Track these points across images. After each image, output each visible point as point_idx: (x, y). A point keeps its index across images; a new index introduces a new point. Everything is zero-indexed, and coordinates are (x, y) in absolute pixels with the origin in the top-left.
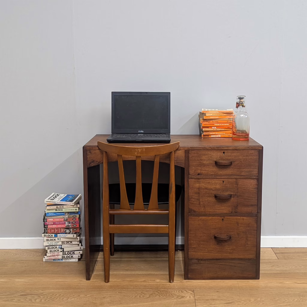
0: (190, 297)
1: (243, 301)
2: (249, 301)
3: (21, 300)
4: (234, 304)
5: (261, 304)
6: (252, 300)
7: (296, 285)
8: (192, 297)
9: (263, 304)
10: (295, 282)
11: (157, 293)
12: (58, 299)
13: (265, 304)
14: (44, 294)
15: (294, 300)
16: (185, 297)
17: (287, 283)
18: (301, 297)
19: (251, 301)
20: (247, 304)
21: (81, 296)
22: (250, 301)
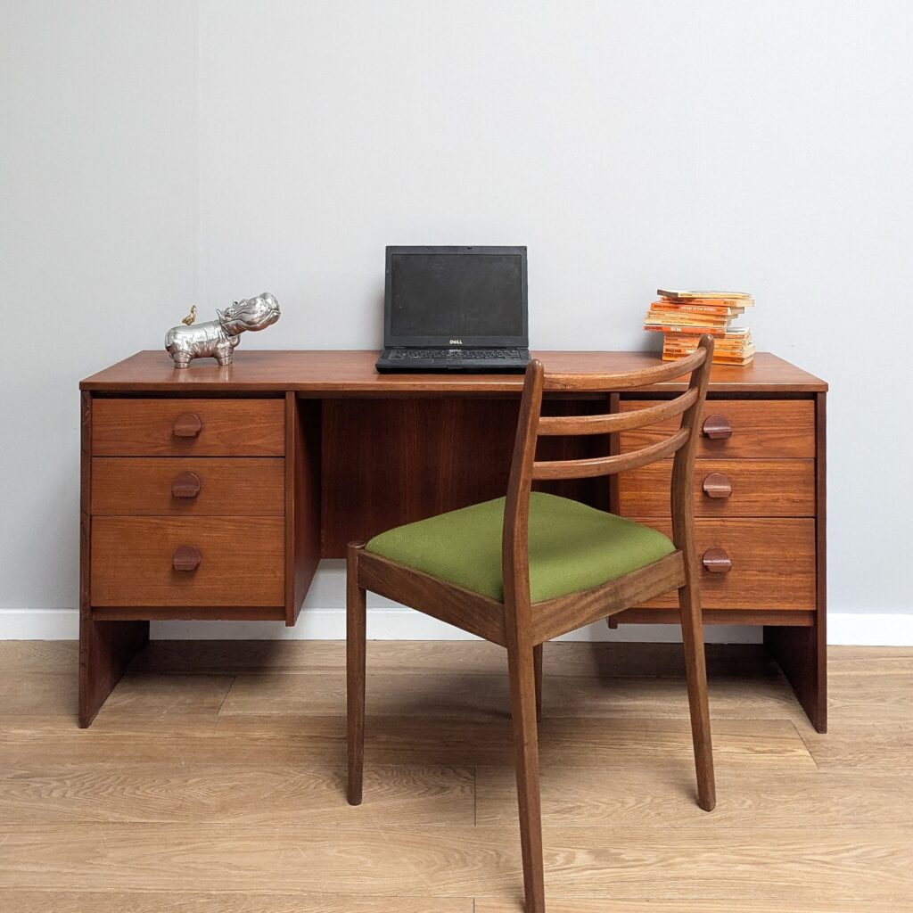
0: (462, 791)
1: (604, 803)
2: (620, 805)
3: (13, 792)
4: (578, 814)
5: (653, 814)
6: (631, 801)
7: (754, 757)
8: (467, 789)
9: (659, 814)
10: (748, 749)
11: (376, 776)
12: (110, 790)
13: (663, 815)
14: (77, 774)
15: (744, 802)
16: (449, 788)
17: (727, 749)
18: (762, 795)
19: (627, 807)
20: (614, 816)
21: (174, 781)
22: (623, 806)
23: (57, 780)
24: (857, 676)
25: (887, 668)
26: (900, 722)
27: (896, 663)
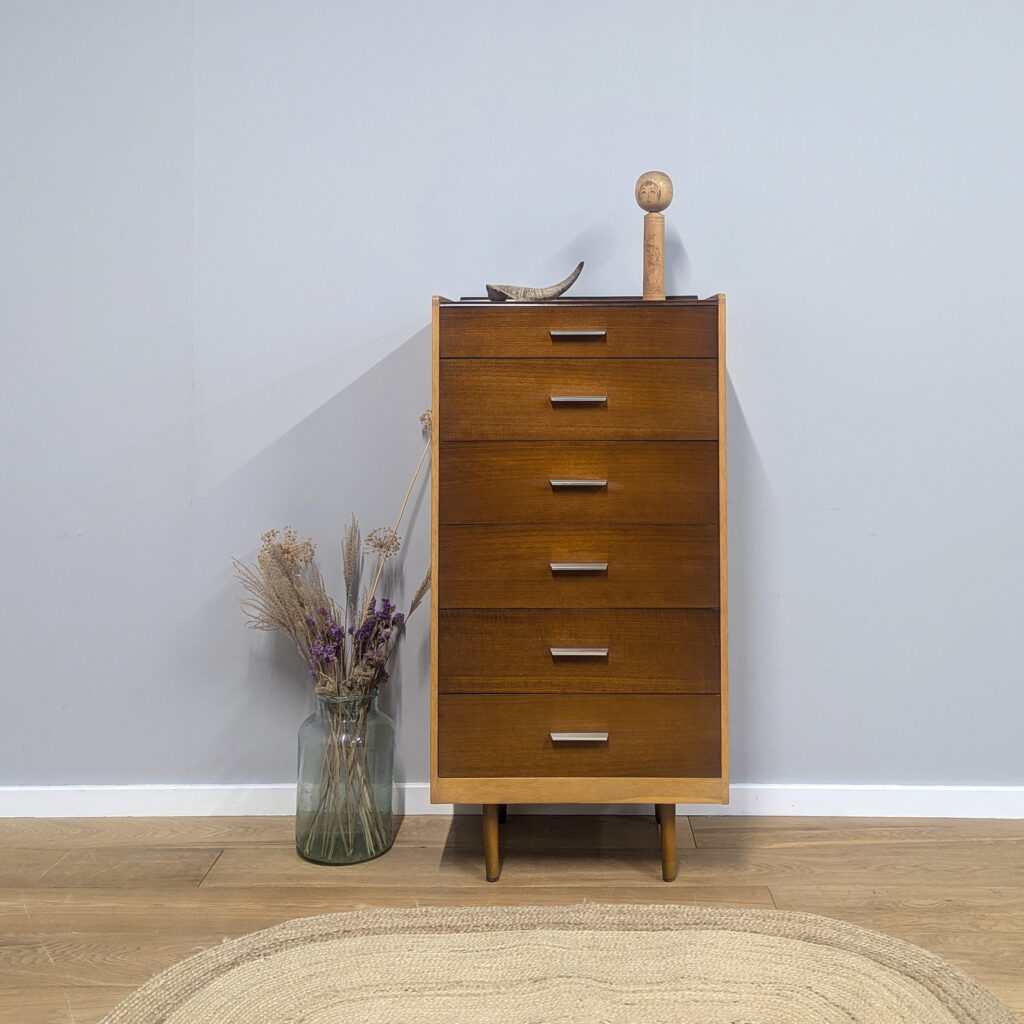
23: (27, 948)
24: (846, 845)
25: (876, 837)
26: (874, 888)
27: (887, 834)
